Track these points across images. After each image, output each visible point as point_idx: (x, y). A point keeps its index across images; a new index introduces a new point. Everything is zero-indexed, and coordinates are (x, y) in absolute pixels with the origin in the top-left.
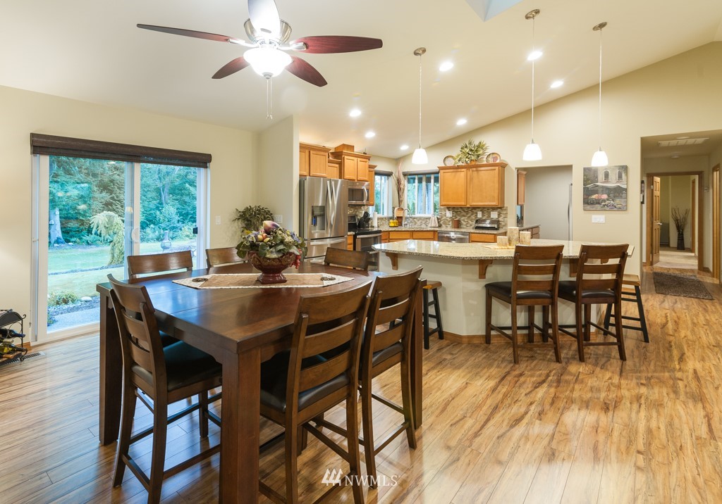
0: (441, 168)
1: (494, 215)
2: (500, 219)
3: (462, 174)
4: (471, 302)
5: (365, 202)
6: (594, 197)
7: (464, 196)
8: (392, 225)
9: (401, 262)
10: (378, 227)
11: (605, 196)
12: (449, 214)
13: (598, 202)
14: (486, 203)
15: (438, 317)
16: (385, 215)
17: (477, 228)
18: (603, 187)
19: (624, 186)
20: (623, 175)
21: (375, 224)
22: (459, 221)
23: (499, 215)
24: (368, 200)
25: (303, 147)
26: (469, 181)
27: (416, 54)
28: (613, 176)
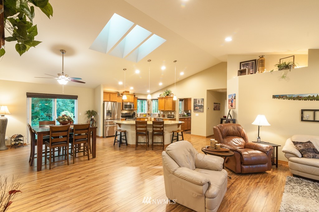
0: (159, 98)
1: (173, 113)
2: (174, 115)
3: (163, 100)
4: (133, 136)
5: (132, 109)
6: (196, 108)
7: (164, 107)
8: (144, 116)
9: (122, 126)
10: (140, 117)
11: (198, 108)
12: (162, 113)
13: (197, 110)
14: (169, 110)
15: (126, 140)
16: (145, 113)
17: (168, 117)
18: (198, 105)
19: (203, 105)
20: (203, 101)
21: (139, 116)
22: (164, 115)
23: (174, 113)
24: (133, 108)
25: (105, 93)
26: (165, 102)
27: (124, 70)
28: (200, 102)
